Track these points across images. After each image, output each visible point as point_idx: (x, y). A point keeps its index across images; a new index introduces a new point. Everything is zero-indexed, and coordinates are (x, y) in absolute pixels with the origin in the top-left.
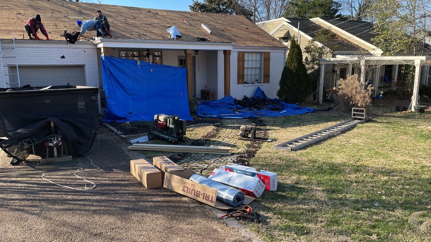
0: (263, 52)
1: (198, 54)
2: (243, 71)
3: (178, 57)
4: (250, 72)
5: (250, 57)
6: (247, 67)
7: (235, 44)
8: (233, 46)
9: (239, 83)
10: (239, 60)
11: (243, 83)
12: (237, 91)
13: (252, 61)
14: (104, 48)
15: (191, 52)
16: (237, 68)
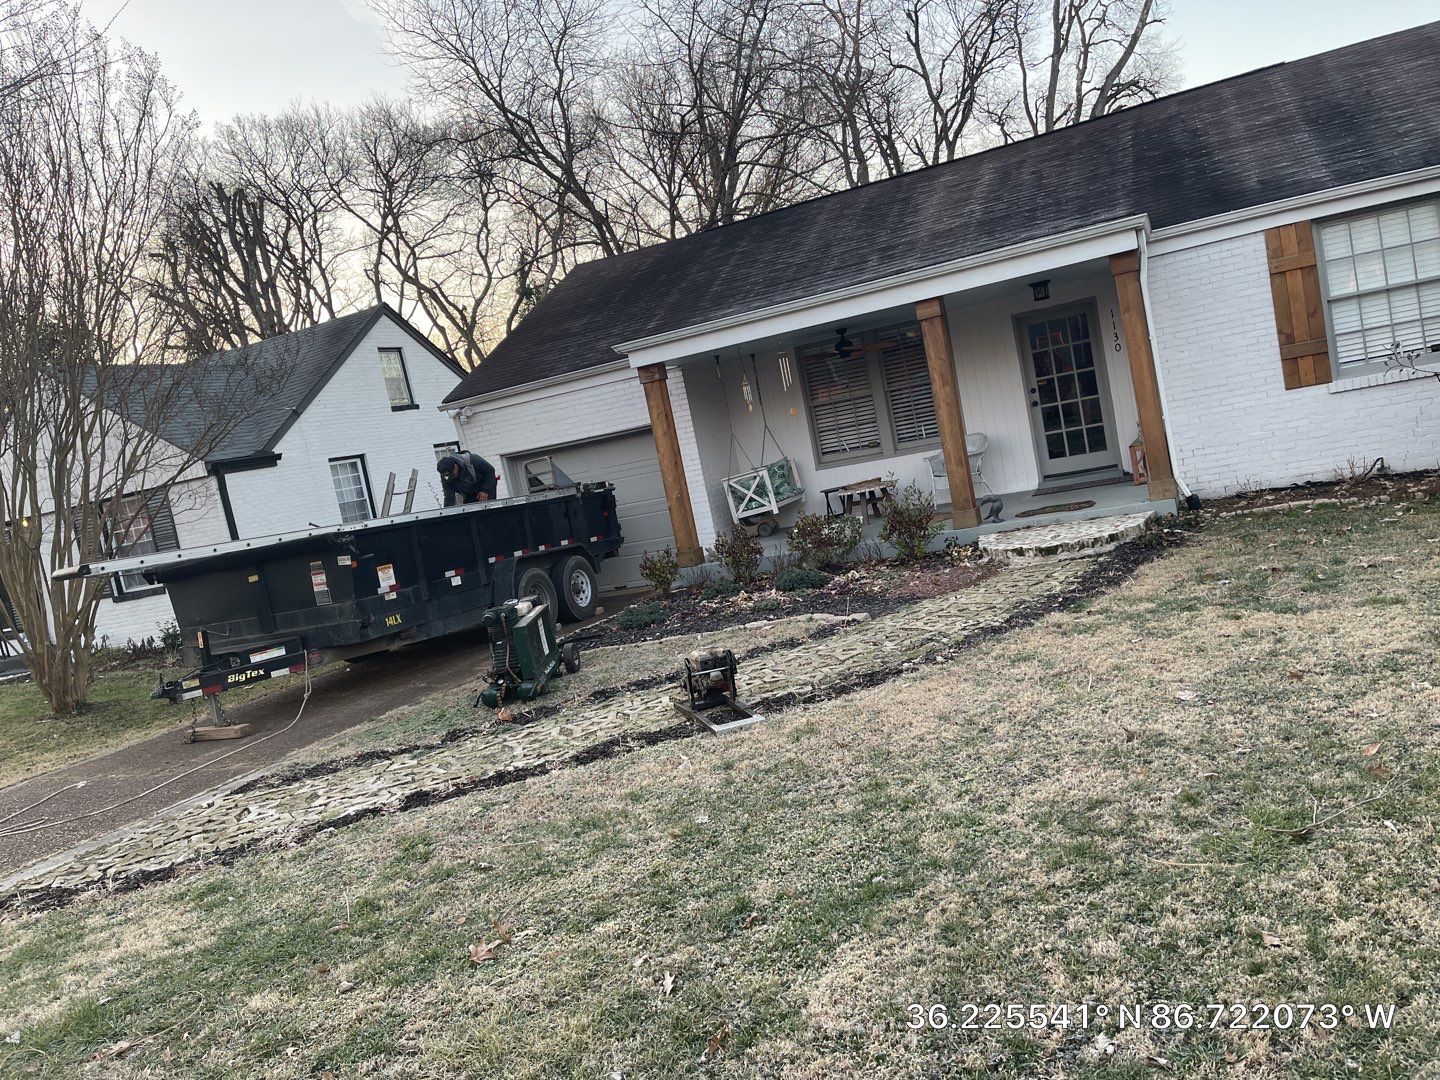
1: (1047, 297)
2: (1312, 320)
3: (1018, 321)
4: (1376, 313)
5: (1366, 234)
6: (1351, 289)
7: (1143, 220)
8: (1138, 230)
9: (1293, 381)
10: (1273, 272)
11: (1324, 378)
12: (1289, 425)
13: (1383, 252)
14: (639, 369)
15: (936, 309)
16: (1272, 309)
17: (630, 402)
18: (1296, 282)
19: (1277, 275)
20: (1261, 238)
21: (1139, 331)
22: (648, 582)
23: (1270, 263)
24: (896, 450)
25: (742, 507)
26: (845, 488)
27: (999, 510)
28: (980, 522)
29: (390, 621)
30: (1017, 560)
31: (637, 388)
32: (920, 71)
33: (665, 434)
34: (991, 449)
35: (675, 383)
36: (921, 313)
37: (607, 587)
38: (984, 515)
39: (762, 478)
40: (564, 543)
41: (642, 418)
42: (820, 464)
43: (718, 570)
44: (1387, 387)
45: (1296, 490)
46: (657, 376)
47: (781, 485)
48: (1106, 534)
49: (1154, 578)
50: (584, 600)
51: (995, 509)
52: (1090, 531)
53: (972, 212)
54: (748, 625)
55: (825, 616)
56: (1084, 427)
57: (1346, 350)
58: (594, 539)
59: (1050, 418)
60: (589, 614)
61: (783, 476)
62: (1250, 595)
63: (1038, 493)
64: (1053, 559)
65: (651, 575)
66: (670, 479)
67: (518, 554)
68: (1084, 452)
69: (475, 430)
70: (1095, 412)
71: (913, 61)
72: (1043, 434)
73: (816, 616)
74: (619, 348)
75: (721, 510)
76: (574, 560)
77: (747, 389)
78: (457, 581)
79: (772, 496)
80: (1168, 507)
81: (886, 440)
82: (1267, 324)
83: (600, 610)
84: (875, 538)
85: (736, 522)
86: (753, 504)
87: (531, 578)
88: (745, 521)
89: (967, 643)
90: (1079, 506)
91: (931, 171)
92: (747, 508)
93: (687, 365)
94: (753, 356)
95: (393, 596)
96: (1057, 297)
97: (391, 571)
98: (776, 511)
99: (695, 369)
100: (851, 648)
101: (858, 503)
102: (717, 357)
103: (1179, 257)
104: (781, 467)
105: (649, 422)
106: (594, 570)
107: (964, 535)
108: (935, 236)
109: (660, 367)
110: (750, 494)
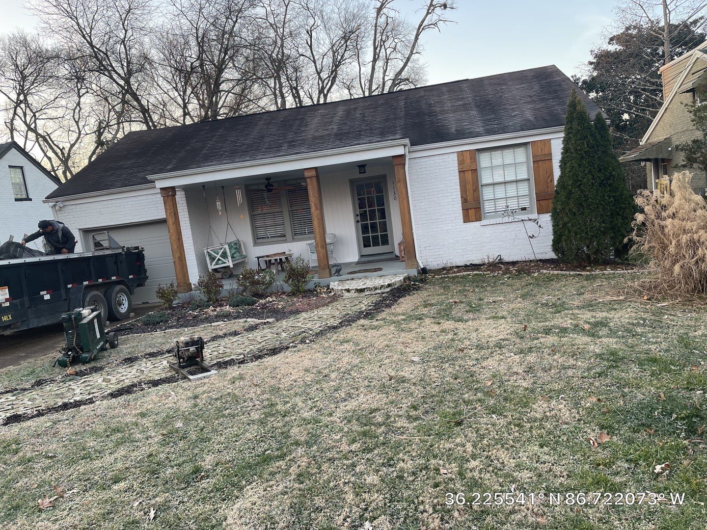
0: (529, 142)
1: (365, 172)
2: (475, 193)
3: (352, 182)
4: (500, 192)
5: (497, 158)
6: (490, 181)
7: (407, 141)
8: (405, 146)
9: (467, 219)
10: (460, 170)
11: (479, 219)
12: (464, 238)
13: (504, 166)
14: (161, 189)
15: (314, 173)
16: (459, 187)
17: (155, 206)
18: (469, 175)
19: (461, 172)
20: (455, 155)
21: (404, 191)
22: (160, 300)
23: (459, 167)
24: (293, 239)
25: (214, 263)
26: (267, 256)
27: (340, 270)
28: (331, 276)
29: (5, 318)
30: (346, 294)
31: (159, 199)
32: (312, 59)
33: (173, 223)
34: (337, 241)
35: (180, 198)
36: (307, 174)
37: (138, 302)
38: (333, 273)
39: (225, 249)
40: (114, 278)
41: (161, 214)
42: (256, 244)
43: (199, 295)
44: (504, 224)
45: (466, 267)
46: (171, 193)
47: (235, 253)
48: (386, 284)
49: (406, 304)
50: (123, 309)
51: (338, 270)
52: (379, 282)
53: (333, 129)
54: (213, 324)
55: (253, 319)
56: (379, 234)
57: (488, 207)
58: (131, 277)
59: (365, 229)
60: (126, 316)
61: (236, 248)
62: (445, 313)
63: (358, 263)
64: (363, 294)
65: (162, 297)
66: (175, 247)
67: (86, 283)
68: (379, 245)
69: (65, 214)
70: (384, 227)
71: (308, 54)
72: (361, 236)
73: (249, 320)
74: (150, 177)
75: (202, 264)
76: (118, 287)
77: (218, 204)
78: (47, 297)
79: (230, 258)
80: (414, 272)
81: (289, 234)
82: (457, 193)
83: (132, 314)
84: (280, 281)
85: (210, 271)
86: (220, 262)
87: (92, 296)
88: (215, 270)
89: (321, 333)
90: (376, 270)
91: (315, 107)
92: (216, 264)
93: (187, 189)
94: (223, 187)
95: (7, 304)
96: (370, 173)
97: (7, 290)
98: (232, 266)
99: (191, 191)
100: (265, 336)
101: (274, 264)
102: (204, 186)
103: (423, 160)
104: (236, 244)
105: (165, 217)
106: (130, 293)
107: (324, 281)
108: (315, 138)
109: (173, 189)
110: (218, 257)
